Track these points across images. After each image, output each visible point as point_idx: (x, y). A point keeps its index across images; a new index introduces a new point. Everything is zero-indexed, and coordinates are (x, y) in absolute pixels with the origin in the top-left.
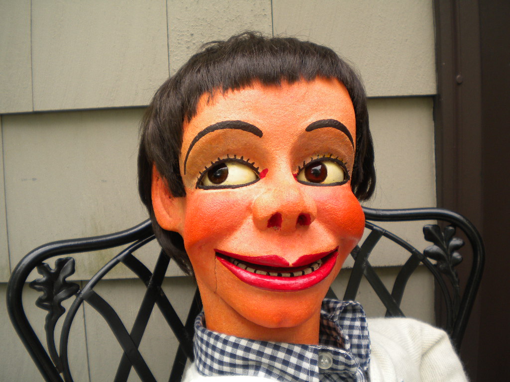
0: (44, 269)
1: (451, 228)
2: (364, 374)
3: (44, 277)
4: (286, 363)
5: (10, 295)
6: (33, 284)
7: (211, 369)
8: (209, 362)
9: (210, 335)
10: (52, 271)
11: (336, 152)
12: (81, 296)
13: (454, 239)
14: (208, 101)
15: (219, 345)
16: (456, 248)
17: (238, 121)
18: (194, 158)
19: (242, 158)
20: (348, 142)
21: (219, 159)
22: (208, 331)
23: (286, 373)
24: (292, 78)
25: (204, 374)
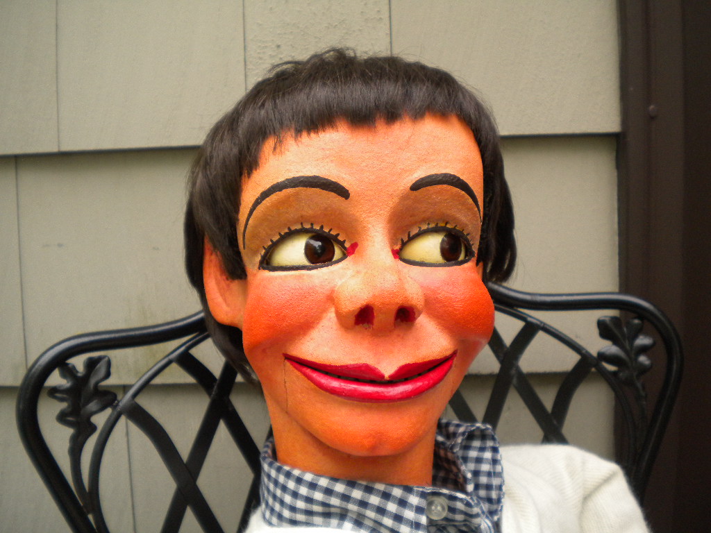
0: (69, 372)
1: (636, 321)
2: (493, 527)
3: (68, 382)
4: (381, 511)
5: (21, 407)
6: (54, 392)
7: (280, 517)
8: (277, 507)
9: (279, 470)
10: (79, 375)
11: (455, 219)
12: (119, 409)
13: (641, 337)
14: (275, 149)
15: (291, 485)
16: (644, 350)
17: (315, 177)
18: (255, 227)
19: (322, 227)
20: (471, 204)
21: (289, 228)
22: (278, 464)
23: (381, 524)
24: (392, 116)
25: (270, 524)
